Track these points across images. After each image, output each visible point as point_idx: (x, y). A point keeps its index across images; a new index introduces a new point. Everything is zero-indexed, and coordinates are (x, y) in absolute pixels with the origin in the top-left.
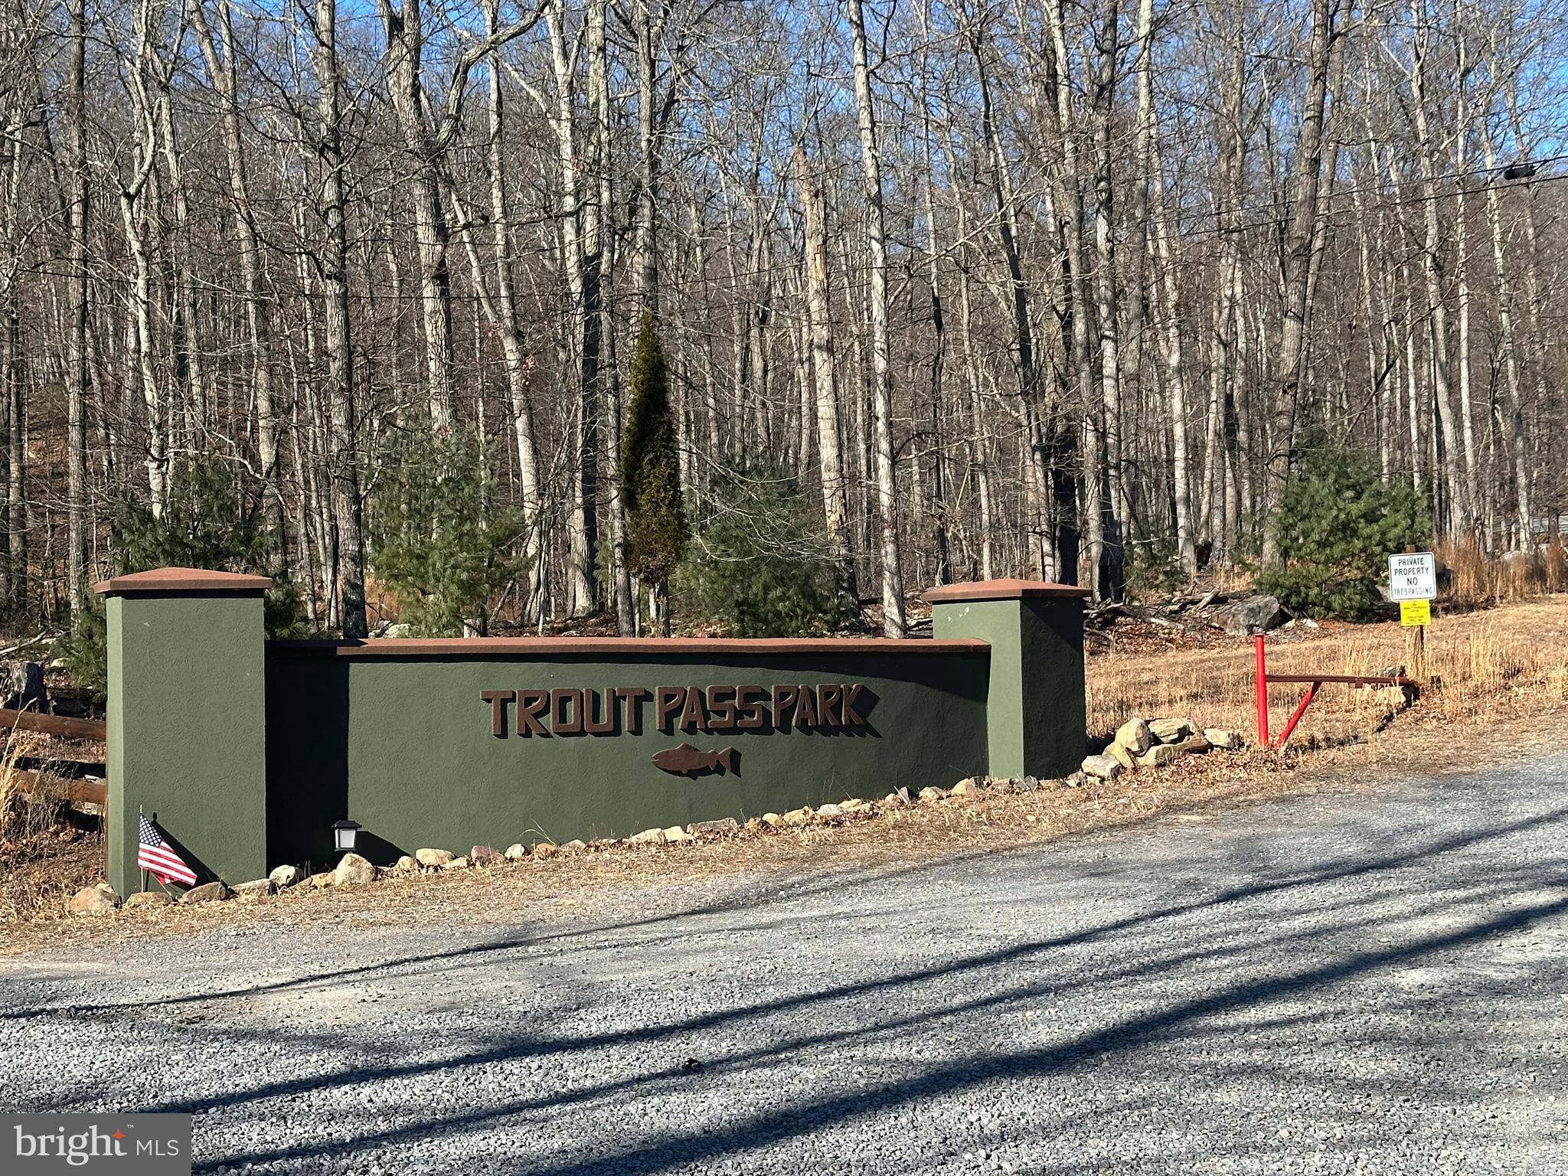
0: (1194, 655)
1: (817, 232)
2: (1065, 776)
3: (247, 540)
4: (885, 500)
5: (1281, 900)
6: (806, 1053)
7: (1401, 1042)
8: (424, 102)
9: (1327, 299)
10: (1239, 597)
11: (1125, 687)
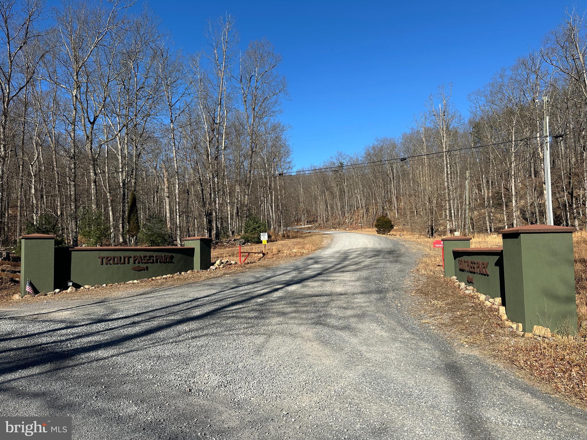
0: (231, 249)
1: (166, 177)
2: (207, 269)
3: (53, 229)
4: (178, 223)
5: (241, 288)
6: (155, 319)
7: (257, 310)
8: (93, 151)
9: (253, 193)
10: (238, 240)
11: (218, 255)
